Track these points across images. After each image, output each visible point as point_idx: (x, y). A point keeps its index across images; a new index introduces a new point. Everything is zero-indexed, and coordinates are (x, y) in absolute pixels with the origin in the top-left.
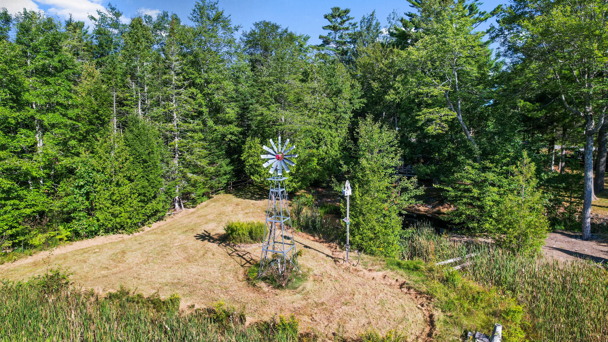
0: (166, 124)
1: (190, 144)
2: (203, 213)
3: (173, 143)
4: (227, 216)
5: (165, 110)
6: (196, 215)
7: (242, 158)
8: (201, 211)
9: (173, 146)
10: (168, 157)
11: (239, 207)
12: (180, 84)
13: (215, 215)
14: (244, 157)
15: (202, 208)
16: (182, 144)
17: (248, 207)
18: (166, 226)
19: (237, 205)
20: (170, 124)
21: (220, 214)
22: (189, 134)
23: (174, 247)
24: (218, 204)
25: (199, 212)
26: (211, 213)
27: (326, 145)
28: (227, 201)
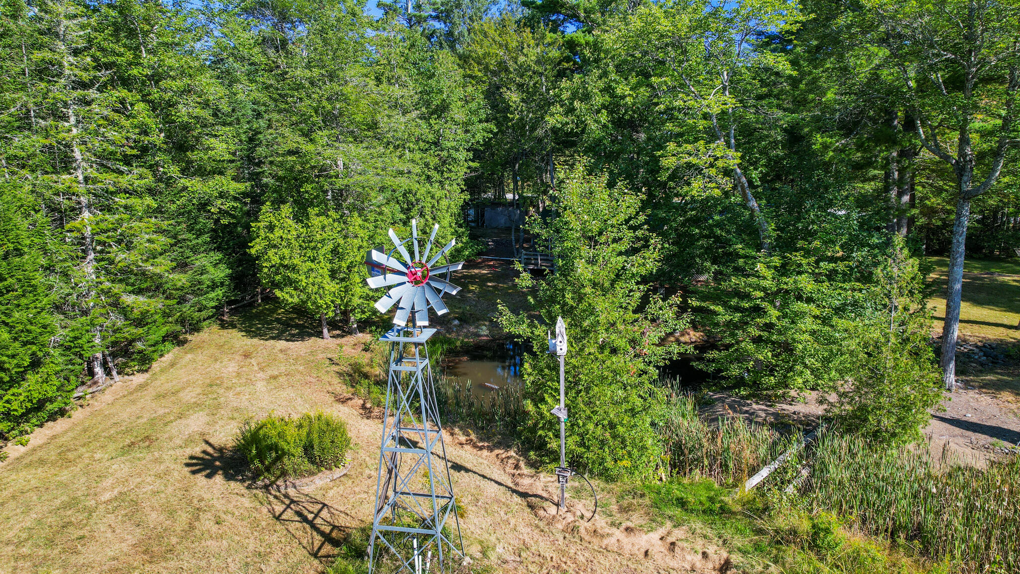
0: (55, 177)
1: (125, 225)
2: (168, 386)
3: (76, 223)
4: (228, 388)
5: (47, 142)
6: (151, 392)
7: (253, 251)
8: (163, 378)
9: (79, 230)
10: (65, 260)
11: (253, 361)
12: (85, 76)
13: (199, 390)
14: (258, 247)
15: (162, 371)
16: (103, 226)
17: (272, 360)
18: (70, 434)
19: (247, 356)
20: (65, 176)
21: (211, 386)
22: (121, 200)
23: (102, 507)
24: (200, 357)
25: (158, 383)
26: (188, 384)
27: (422, 215)
28: (220, 347)
